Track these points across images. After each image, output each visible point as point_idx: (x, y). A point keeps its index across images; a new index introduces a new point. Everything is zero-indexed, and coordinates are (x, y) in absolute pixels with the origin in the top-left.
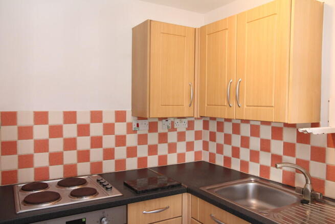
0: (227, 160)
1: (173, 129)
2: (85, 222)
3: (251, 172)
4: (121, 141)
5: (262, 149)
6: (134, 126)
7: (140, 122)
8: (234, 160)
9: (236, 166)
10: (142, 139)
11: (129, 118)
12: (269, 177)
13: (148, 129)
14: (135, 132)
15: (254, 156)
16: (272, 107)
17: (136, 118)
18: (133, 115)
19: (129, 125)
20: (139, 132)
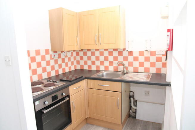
0: (89, 67)
1: (66, 56)
2: (57, 96)
3: (101, 69)
4: (48, 63)
5: (105, 60)
6: (53, 56)
7: (55, 54)
8: (92, 66)
9: (94, 68)
10: (56, 62)
11: (51, 52)
12: (108, 70)
13: (58, 57)
14: (53, 58)
15: (102, 63)
16: (114, 43)
17: (53, 52)
18: (52, 51)
19: (51, 56)
20: (55, 59)
